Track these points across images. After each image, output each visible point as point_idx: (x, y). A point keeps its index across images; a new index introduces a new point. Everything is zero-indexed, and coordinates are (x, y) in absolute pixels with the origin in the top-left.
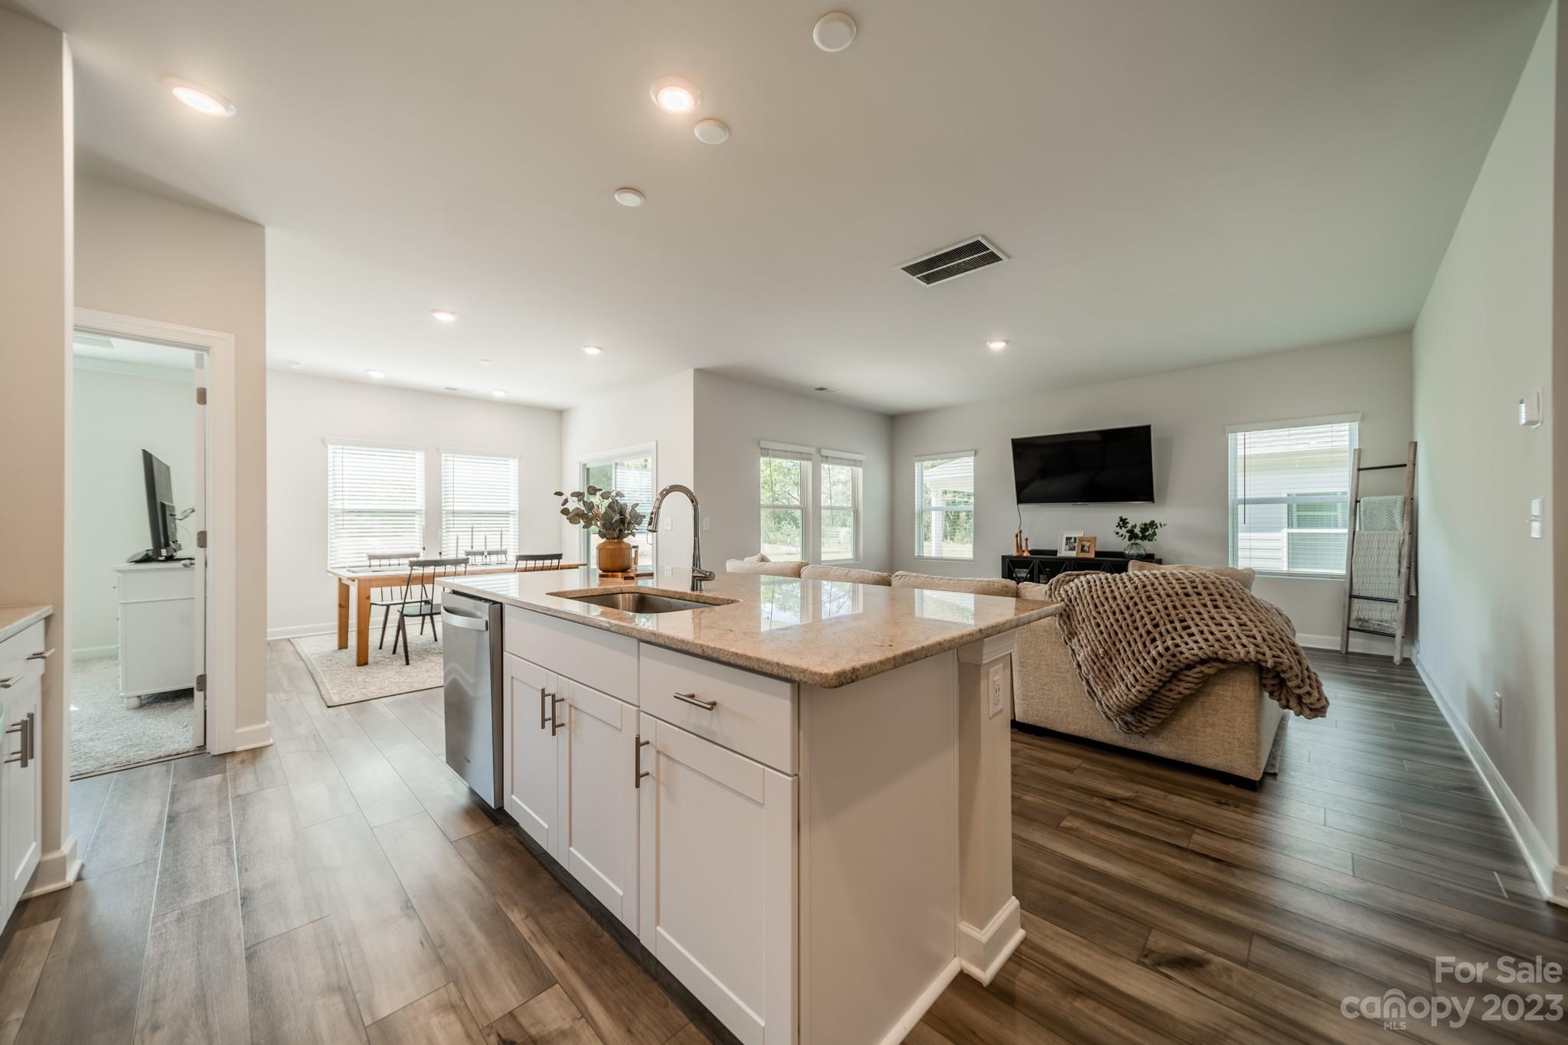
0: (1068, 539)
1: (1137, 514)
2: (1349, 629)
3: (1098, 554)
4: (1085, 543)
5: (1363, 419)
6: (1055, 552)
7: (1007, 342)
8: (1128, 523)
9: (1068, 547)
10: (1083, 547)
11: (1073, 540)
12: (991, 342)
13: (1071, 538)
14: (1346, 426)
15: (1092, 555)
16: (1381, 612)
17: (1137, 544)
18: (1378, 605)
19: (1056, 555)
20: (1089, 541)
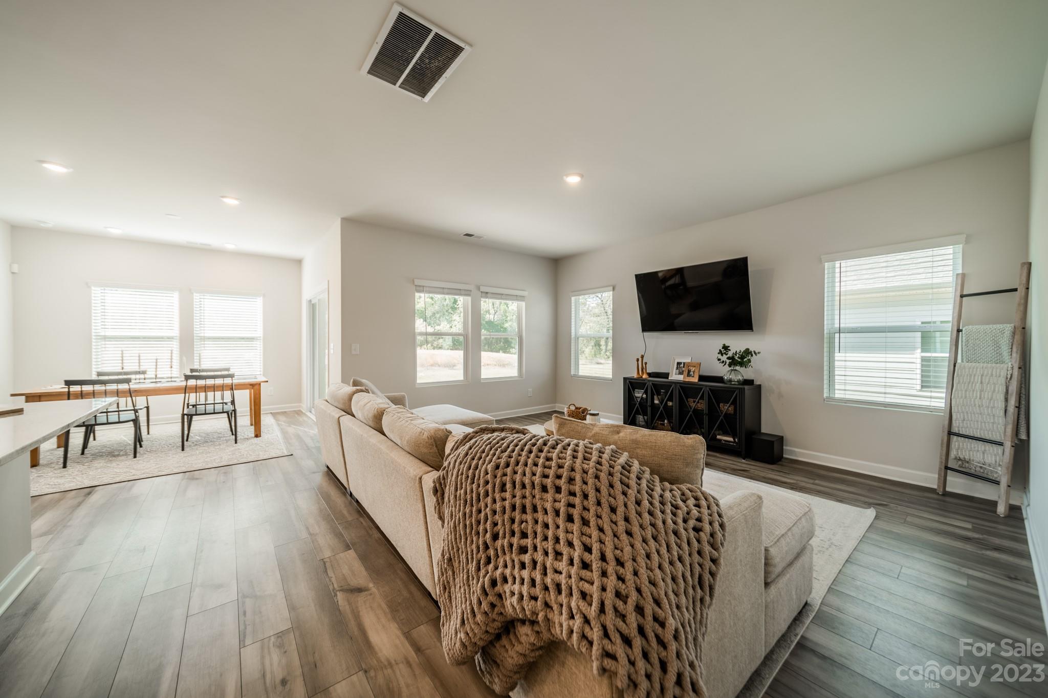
0: (679, 364)
1: (738, 342)
2: (947, 468)
3: (702, 378)
4: (691, 368)
5: (967, 241)
6: (666, 375)
7: (582, 176)
8: (730, 350)
9: (678, 370)
10: (689, 371)
11: (682, 365)
12: (567, 175)
13: (681, 363)
14: (949, 250)
15: (695, 379)
16: (984, 453)
17: (736, 370)
18: (981, 446)
19: (668, 378)
20: (695, 366)
